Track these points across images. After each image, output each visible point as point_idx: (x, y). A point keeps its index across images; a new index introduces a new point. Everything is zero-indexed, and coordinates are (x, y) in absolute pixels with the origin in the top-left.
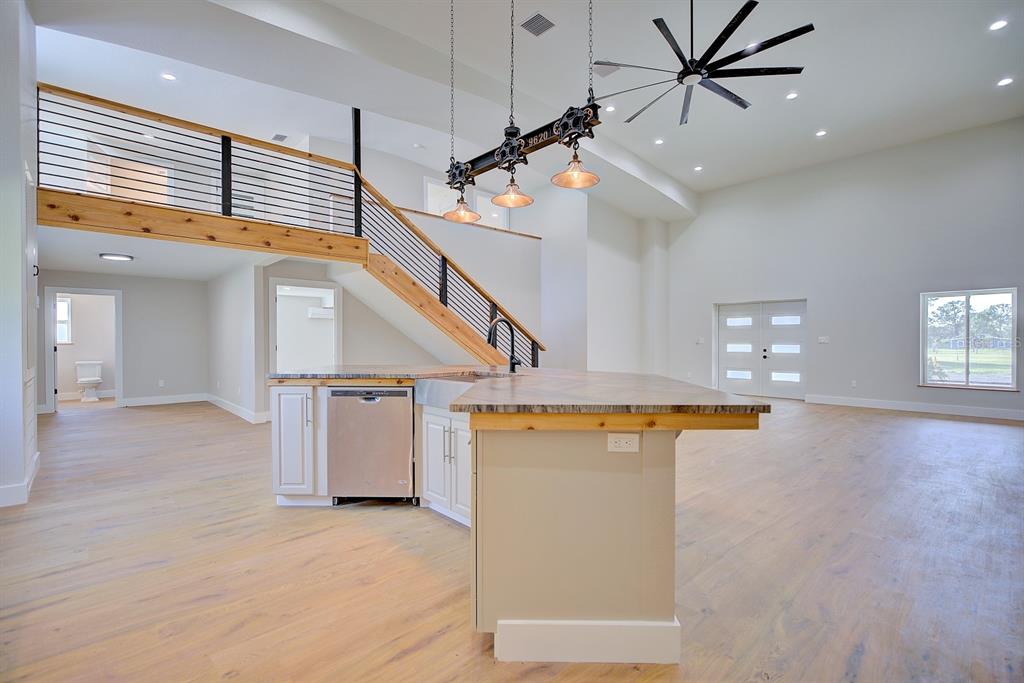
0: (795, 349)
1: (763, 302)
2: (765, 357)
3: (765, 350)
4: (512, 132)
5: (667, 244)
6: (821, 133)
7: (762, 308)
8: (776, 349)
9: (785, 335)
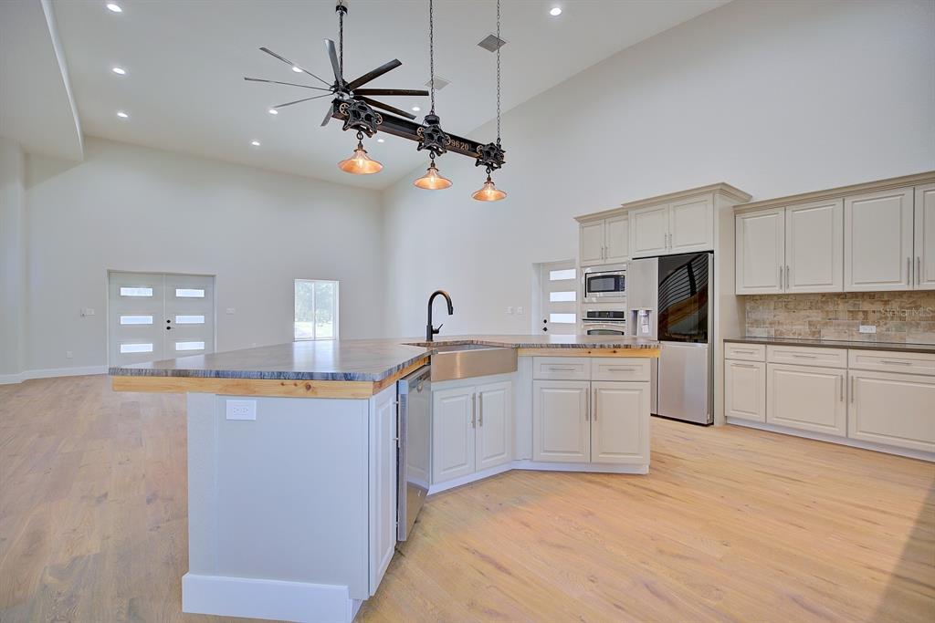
0: (200, 319)
1: (167, 274)
2: (168, 328)
3: (169, 322)
5: (27, 184)
6: (255, 143)
7: (165, 280)
8: (181, 320)
9: (189, 305)
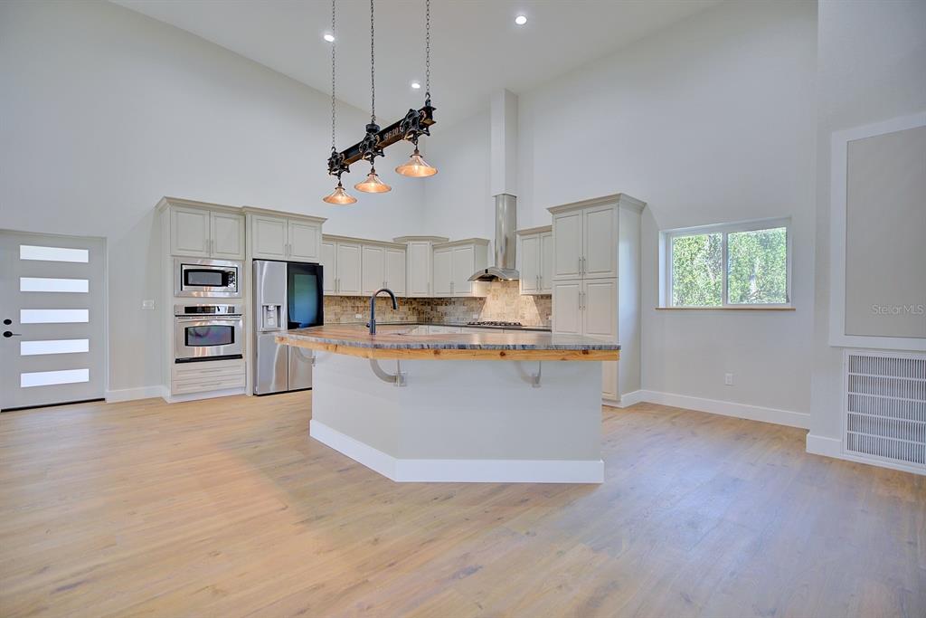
4: (372, 129)
